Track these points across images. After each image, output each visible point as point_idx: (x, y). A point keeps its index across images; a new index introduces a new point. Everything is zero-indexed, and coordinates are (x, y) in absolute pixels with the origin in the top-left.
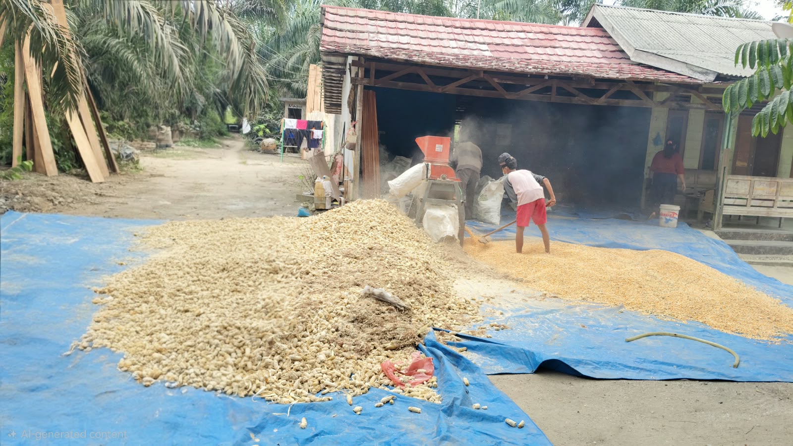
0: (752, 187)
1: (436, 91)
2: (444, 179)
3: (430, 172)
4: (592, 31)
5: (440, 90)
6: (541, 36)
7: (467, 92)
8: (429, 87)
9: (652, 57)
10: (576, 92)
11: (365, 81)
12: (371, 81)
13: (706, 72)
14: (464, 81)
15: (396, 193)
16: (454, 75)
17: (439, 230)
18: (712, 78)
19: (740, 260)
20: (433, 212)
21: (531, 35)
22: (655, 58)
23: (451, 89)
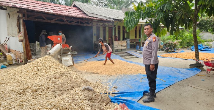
0: (118, 43)
1: (48, 22)
2: (66, 48)
3: (62, 46)
4: (75, 8)
5: (49, 21)
6: (63, 8)
7: (58, 22)
8: (46, 21)
9: (94, 15)
10: (84, 23)
11: (24, 18)
12: (26, 19)
13: (110, 18)
14: (56, 19)
15: (53, 54)
16: (54, 17)
17: (67, 64)
18: (112, 20)
19: (123, 59)
20: (64, 58)
21: (61, 8)
22: (95, 15)
23: (53, 21)
